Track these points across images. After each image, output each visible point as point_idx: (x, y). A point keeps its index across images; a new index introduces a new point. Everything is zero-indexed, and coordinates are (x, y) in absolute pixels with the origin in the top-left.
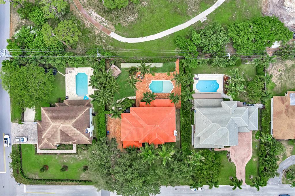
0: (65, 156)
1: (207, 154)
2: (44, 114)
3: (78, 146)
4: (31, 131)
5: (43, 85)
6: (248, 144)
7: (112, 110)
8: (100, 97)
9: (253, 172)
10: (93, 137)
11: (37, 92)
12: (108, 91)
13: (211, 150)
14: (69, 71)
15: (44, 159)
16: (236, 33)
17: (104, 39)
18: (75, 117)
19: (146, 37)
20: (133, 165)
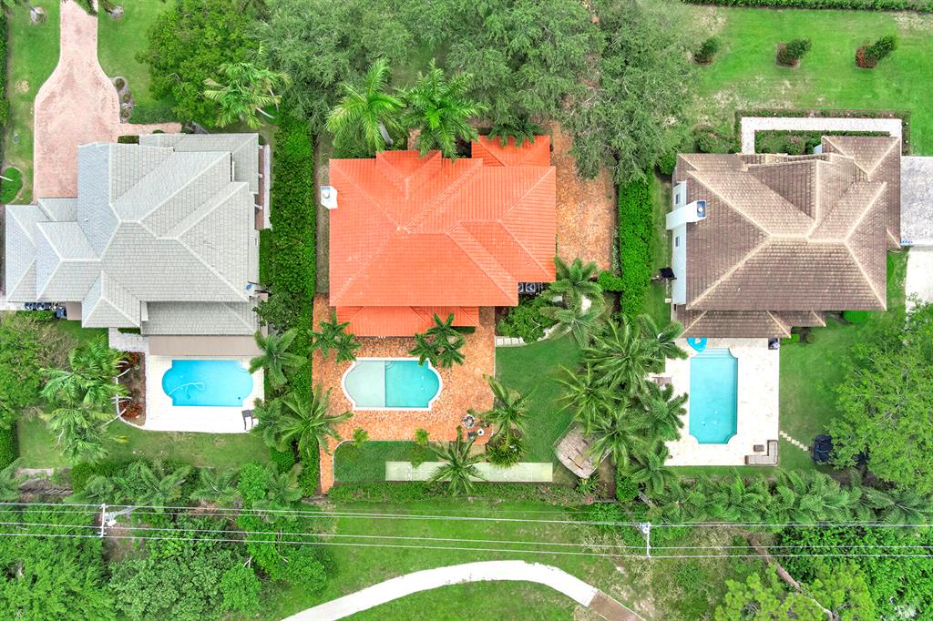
0: (788, 105)
1: (202, 111)
2: (876, 281)
3: (733, 146)
4: (922, 211)
5: (880, 405)
6: (51, 149)
7: (591, 296)
8: (641, 351)
9: (30, 35)
10: (671, 182)
11: (905, 379)
12: (607, 378)
13: (194, 127)
14: (765, 453)
15: (875, 95)
16: (82, 604)
17: (622, 576)
18: (751, 268)
19: (453, 582)
20: (509, 64)
